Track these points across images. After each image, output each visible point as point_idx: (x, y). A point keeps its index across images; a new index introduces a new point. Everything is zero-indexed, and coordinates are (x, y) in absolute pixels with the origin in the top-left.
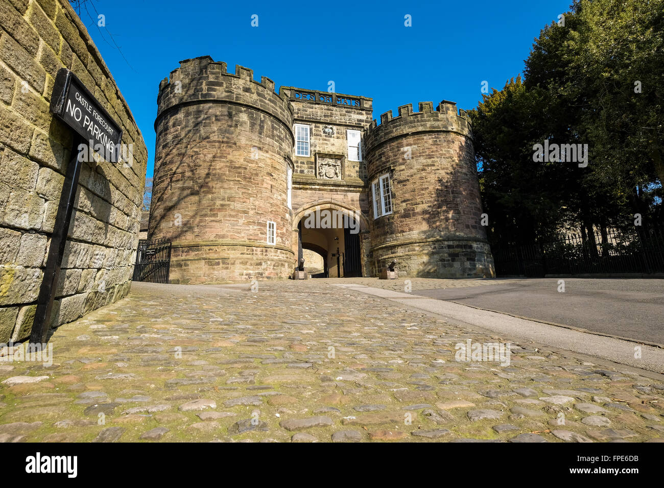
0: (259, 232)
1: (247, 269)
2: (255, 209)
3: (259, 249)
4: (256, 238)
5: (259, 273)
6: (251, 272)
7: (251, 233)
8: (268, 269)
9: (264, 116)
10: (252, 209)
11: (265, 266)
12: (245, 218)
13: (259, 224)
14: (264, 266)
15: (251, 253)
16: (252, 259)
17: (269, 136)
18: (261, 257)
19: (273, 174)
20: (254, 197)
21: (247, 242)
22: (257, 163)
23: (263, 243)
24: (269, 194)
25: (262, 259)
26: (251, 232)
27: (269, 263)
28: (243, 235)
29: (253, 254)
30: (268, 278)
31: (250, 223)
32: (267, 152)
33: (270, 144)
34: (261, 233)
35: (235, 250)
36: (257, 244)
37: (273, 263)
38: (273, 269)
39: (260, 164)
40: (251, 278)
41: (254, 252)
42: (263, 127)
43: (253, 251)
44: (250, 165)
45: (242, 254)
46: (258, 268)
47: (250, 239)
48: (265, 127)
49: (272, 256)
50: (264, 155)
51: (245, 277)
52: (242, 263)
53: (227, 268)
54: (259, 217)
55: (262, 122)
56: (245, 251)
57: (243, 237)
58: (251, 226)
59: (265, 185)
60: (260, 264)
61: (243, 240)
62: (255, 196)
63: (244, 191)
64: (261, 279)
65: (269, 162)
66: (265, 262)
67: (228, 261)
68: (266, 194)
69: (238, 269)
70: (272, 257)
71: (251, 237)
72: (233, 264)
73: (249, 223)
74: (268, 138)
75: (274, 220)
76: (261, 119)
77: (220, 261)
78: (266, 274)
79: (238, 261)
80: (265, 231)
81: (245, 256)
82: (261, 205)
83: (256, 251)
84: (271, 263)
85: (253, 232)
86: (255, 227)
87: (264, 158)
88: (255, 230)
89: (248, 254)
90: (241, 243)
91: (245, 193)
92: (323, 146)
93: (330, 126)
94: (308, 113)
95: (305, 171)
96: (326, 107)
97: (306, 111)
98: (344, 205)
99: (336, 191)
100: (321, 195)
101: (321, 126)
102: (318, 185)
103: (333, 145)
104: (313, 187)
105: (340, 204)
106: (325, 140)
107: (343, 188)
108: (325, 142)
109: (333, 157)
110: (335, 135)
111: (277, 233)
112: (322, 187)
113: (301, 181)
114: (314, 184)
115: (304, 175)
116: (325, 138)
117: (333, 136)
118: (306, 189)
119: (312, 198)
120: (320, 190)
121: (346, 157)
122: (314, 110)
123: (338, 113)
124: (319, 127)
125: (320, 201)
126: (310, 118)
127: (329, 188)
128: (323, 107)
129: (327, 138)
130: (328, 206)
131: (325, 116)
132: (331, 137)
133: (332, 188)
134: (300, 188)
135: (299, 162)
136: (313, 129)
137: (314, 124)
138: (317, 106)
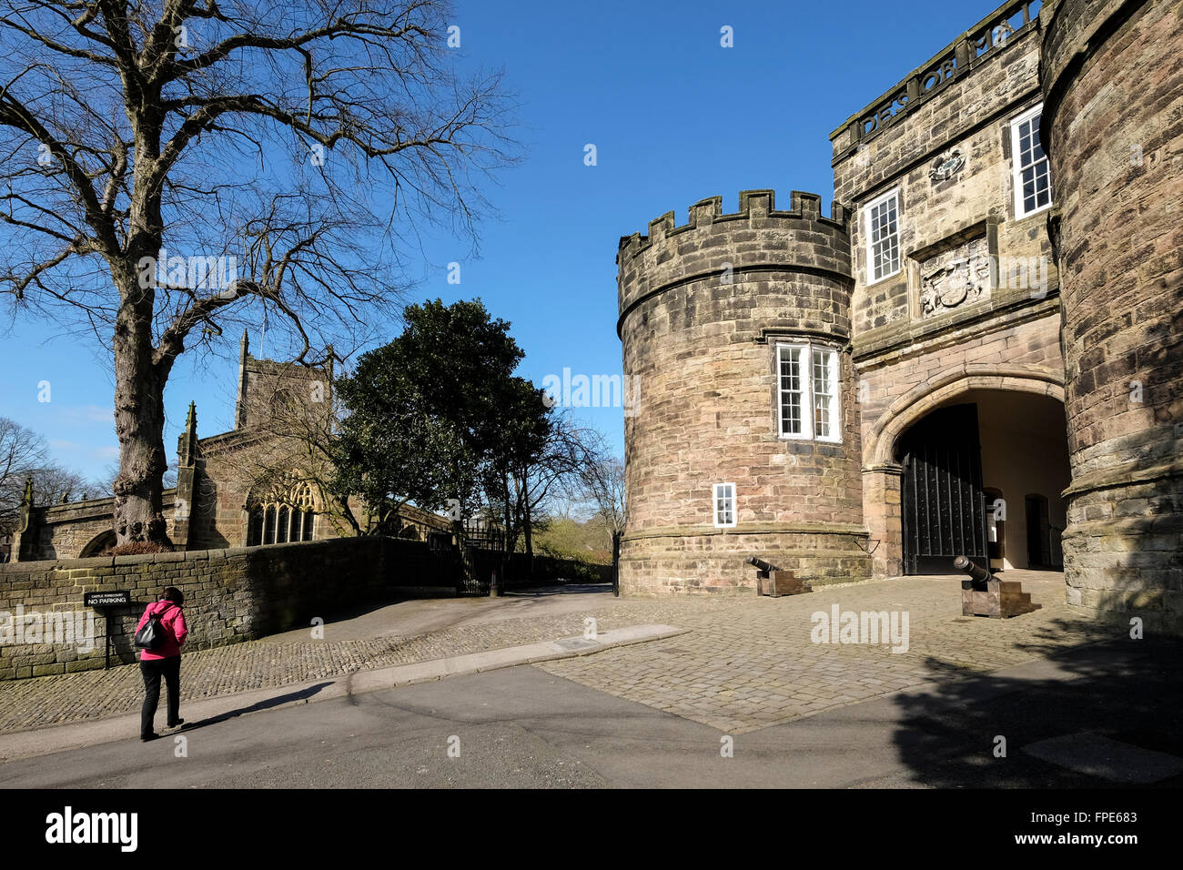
0: (696, 508)
1: (673, 575)
2: (687, 469)
3: (694, 539)
4: (691, 520)
5: (692, 582)
6: (679, 579)
7: (683, 512)
8: (710, 574)
9: (694, 288)
10: (682, 470)
11: (704, 569)
12: (673, 488)
13: (696, 494)
14: (701, 568)
15: (681, 547)
16: (679, 559)
17: (708, 320)
18: (697, 552)
19: (718, 391)
20: (683, 448)
21: (678, 530)
22: (685, 384)
23: (705, 526)
24: (712, 432)
25: (697, 557)
26: (683, 510)
27: (712, 562)
28: (671, 517)
29: (683, 549)
30: (709, 589)
31: (681, 496)
32: (704, 353)
33: (711, 334)
34: (699, 510)
35: (659, 544)
36: (688, 531)
37: (722, 562)
38: (722, 573)
39: (692, 384)
40: (680, 589)
41: (686, 545)
42: (694, 308)
43: (684, 543)
44: (675, 392)
45: (668, 550)
46: (690, 574)
47: (680, 524)
48: (698, 306)
49: (721, 549)
50: (698, 362)
51: (670, 587)
52: (665, 565)
53: (648, 574)
54: (694, 481)
55: (690, 300)
56: (672, 545)
57: (672, 521)
58: (682, 501)
59: (704, 419)
60: (694, 566)
61: (672, 525)
62: (686, 445)
63: (668, 442)
64: (696, 592)
65: (709, 371)
66: (702, 562)
67: (649, 562)
68: (705, 435)
69: (661, 574)
70: (723, 551)
71: (683, 520)
72: (655, 567)
73: (678, 496)
74: (704, 325)
75: (728, 480)
76: (688, 296)
77: (642, 561)
78: (707, 582)
79: (660, 563)
80: (708, 504)
81: (672, 553)
82: (699, 458)
83: (688, 543)
84: (716, 563)
85: (686, 509)
86: (689, 501)
87: (698, 367)
88: (689, 506)
89: (676, 550)
90: (665, 532)
91: (669, 445)
92: (932, 222)
93: (953, 149)
94: (890, 157)
95: (889, 318)
96: (939, 100)
97: (888, 153)
98: (1005, 368)
99: (976, 336)
100: (935, 364)
101: (925, 169)
102: (917, 340)
103: (962, 201)
104: (907, 350)
105: (995, 371)
106: (938, 201)
107: (993, 322)
108: (937, 208)
109: (960, 240)
110: (968, 166)
111: (738, 502)
112: (928, 343)
113: (873, 349)
114: (906, 343)
115: (883, 328)
116: (935, 196)
117: (959, 175)
118: (894, 361)
119: (912, 379)
120: (928, 351)
121: (1005, 215)
122: (907, 135)
123: (979, 89)
124: (919, 176)
125: (934, 380)
126: (897, 166)
127: (949, 336)
128: (930, 106)
129: (942, 194)
130: (961, 386)
131: (935, 131)
132: (954, 182)
133: (957, 334)
134: (882, 365)
135: (873, 300)
136: (906, 191)
137: (906, 178)
138: (915, 116)
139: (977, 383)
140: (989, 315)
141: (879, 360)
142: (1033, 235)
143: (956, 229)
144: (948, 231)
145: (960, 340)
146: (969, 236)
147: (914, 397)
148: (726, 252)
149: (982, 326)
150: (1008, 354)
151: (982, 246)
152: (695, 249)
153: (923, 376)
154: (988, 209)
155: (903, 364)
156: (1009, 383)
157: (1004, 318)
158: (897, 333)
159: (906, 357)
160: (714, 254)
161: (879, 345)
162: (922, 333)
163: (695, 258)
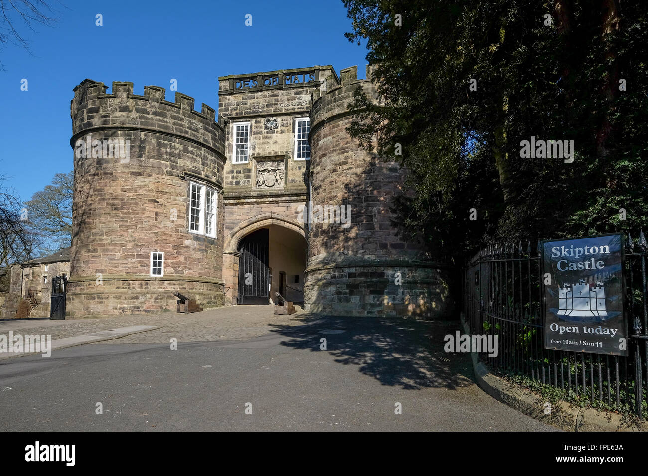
0: (139, 265)
1: (121, 303)
2: (134, 241)
3: (137, 283)
4: (135, 271)
5: (135, 307)
6: (126, 306)
7: (129, 266)
8: (147, 303)
9: (145, 136)
10: (130, 241)
11: (143, 300)
12: (123, 252)
13: (139, 256)
14: (141, 299)
15: (127, 287)
16: (126, 293)
17: (153, 157)
18: (138, 290)
19: (157, 200)
20: (132, 228)
21: (125, 276)
22: (136, 191)
23: (144, 275)
24: (152, 222)
25: (139, 293)
26: (129, 265)
27: (148, 296)
28: (120, 269)
29: (129, 288)
30: (145, 311)
31: (128, 257)
32: (150, 176)
33: (155, 166)
34: (141, 266)
35: (110, 285)
36: (134, 277)
37: (155, 296)
38: (155, 302)
39: (140, 192)
40: (126, 312)
41: (131, 286)
42: (144, 148)
43: (129, 284)
44: (128, 194)
45: (117, 288)
46: (133, 302)
47: (127, 273)
48: (147, 147)
49: (154, 288)
50: (145, 180)
51: (119, 310)
52: (115, 297)
53: (101, 303)
54: (138, 249)
55: (142, 142)
56: (121, 285)
57: (121, 271)
58: (129, 260)
59: (147, 214)
60: (137, 298)
61: (120, 274)
62: (134, 227)
63: (121, 223)
64: (137, 313)
65: (152, 187)
66: (142, 296)
67: (103, 296)
68: (148, 223)
69: (111, 303)
70: (155, 290)
71: (129, 271)
72: (107, 298)
73: (127, 257)
74: (151, 160)
75: (160, 251)
76: (141, 139)
77: (96, 295)
78: (145, 307)
79: (111, 296)
80: (147, 263)
81: (121, 290)
82: (142, 236)
83: (133, 284)
84: (151, 296)
85: (132, 265)
86: (135, 260)
87: (145, 183)
88: (134, 263)
89: (123, 288)
90: (116, 277)
91: (122, 225)
92: (263, 146)
93: (274, 118)
94: (248, 106)
95: (241, 182)
96: (270, 93)
97: (246, 104)
98: (286, 218)
99: (277, 202)
100: (259, 210)
101: (263, 120)
102: (254, 197)
103: (276, 142)
104: (249, 200)
105: (282, 218)
106: (266, 138)
107: (284, 198)
108: (266, 140)
109: (274, 159)
110: (279, 129)
111: (165, 263)
112: (258, 200)
113: (234, 196)
114: (249, 197)
115: (239, 187)
116: (266, 135)
117: (276, 130)
118: (242, 204)
119: (250, 214)
120: (258, 203)
121: (291, 156)
122: (255, 100)
123: (285, 98)
124: (259, 122)
125: (259, 217)
126: (250, 113)
127: (267, 199)
128: (266, 93)
129: (269, 135)
130: (269, 221)
131: (268, 105)
132: (273, 133)
133: (270, 199)
134: (236, 204)
135: (235, 171)
136: (253, 127)
137: (254, 120)
138: (260, 93)
139: (275, 222)
140: (282, 195)
141: (236, 201)
142: (300, 168)
143: (272, 154)
144: (270, 153)
145: (271, 202)
146: (277, 159)
147: (250, 222)
148: (167, 122)
149: (280, 199)
150: (287, 213)
151: (282, 166)
152: (148, 113)
153: (255, 214)
154: (285, 151)
155: (246, 206)
156: (287, 225)
157: (287, 198)
158: (246, 191)
159: (248, 203)
160: (160, 121)
161: (237, 194)
162: (256, 195)
163: (147, 118)
